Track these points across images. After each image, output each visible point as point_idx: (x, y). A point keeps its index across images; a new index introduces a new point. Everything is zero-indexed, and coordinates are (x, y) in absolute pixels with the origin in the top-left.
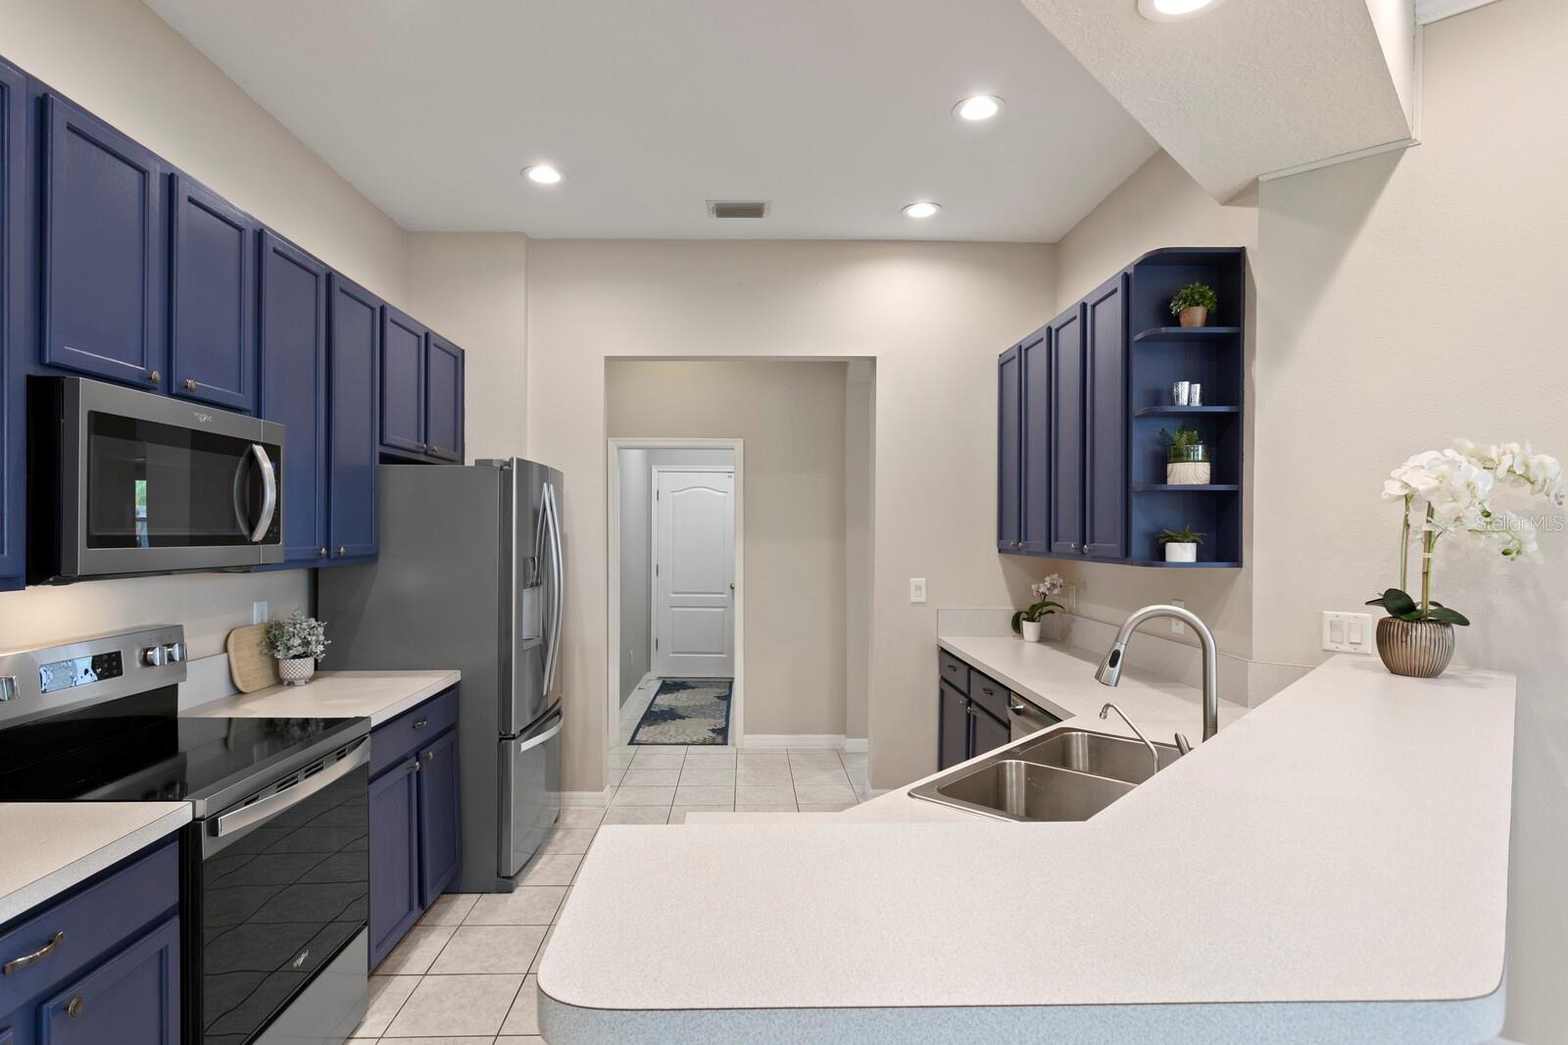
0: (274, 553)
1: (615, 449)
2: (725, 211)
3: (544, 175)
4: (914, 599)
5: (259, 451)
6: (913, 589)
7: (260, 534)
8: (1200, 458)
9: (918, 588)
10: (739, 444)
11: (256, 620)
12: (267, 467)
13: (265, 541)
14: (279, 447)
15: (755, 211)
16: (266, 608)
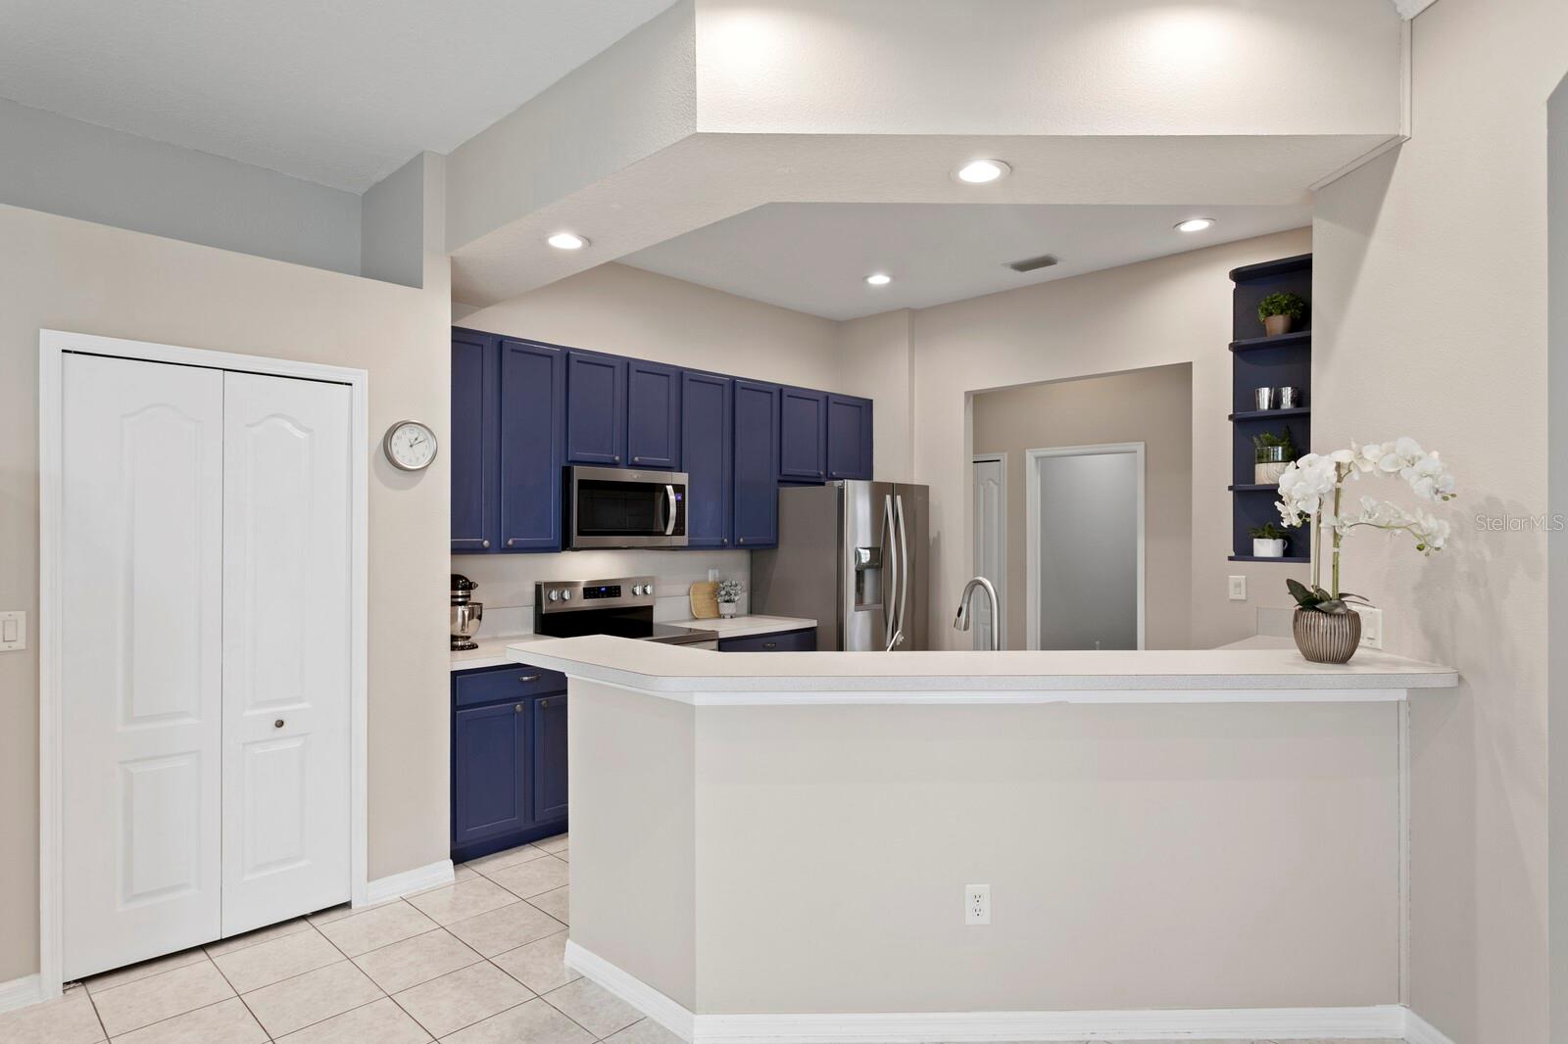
0: (683, 540)
1: (1033, 460)
2: (1023, 267)
3: (879, 280)
4: (1232, 596)
5: (670, 488)
6: (1231, 587)
7: (669, 531)
8: (1280, 458)
9: (1238, 585)
10: (1140, 447)
11: (711, 579)
12: (672, 498)
13: (674, 533)
14: (684, 486)
15: (1046, 262)
16: (717, 574)
